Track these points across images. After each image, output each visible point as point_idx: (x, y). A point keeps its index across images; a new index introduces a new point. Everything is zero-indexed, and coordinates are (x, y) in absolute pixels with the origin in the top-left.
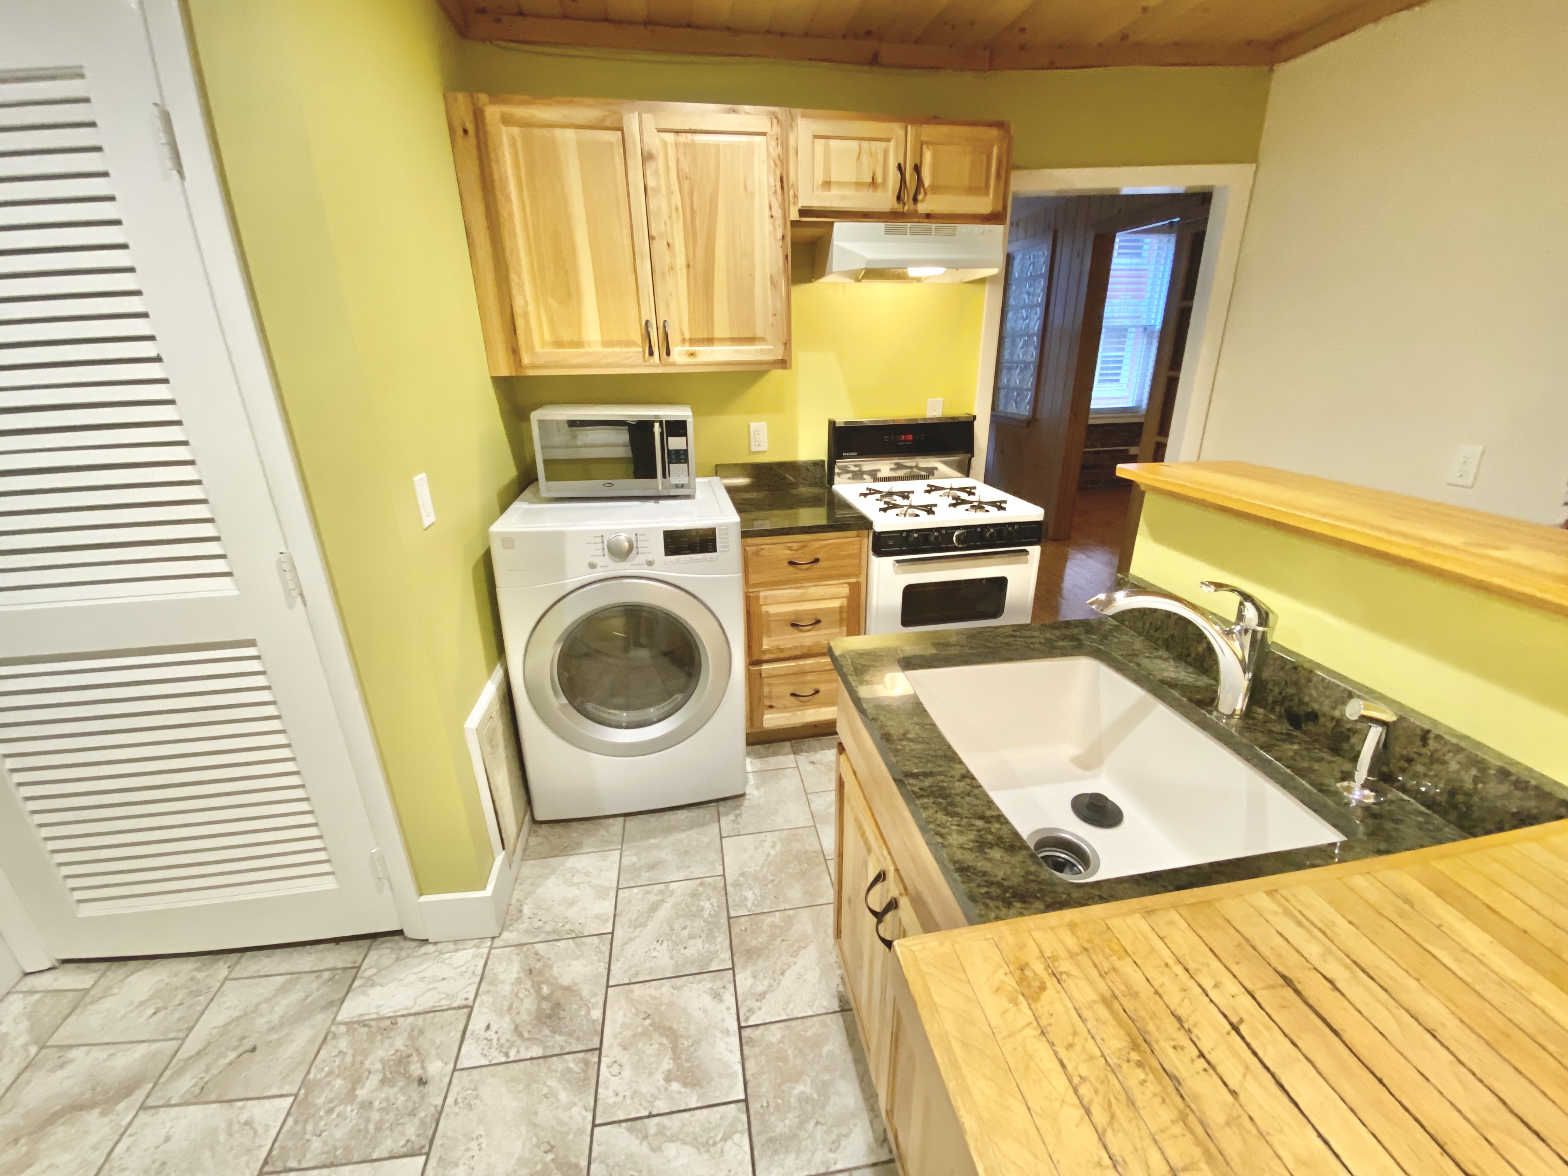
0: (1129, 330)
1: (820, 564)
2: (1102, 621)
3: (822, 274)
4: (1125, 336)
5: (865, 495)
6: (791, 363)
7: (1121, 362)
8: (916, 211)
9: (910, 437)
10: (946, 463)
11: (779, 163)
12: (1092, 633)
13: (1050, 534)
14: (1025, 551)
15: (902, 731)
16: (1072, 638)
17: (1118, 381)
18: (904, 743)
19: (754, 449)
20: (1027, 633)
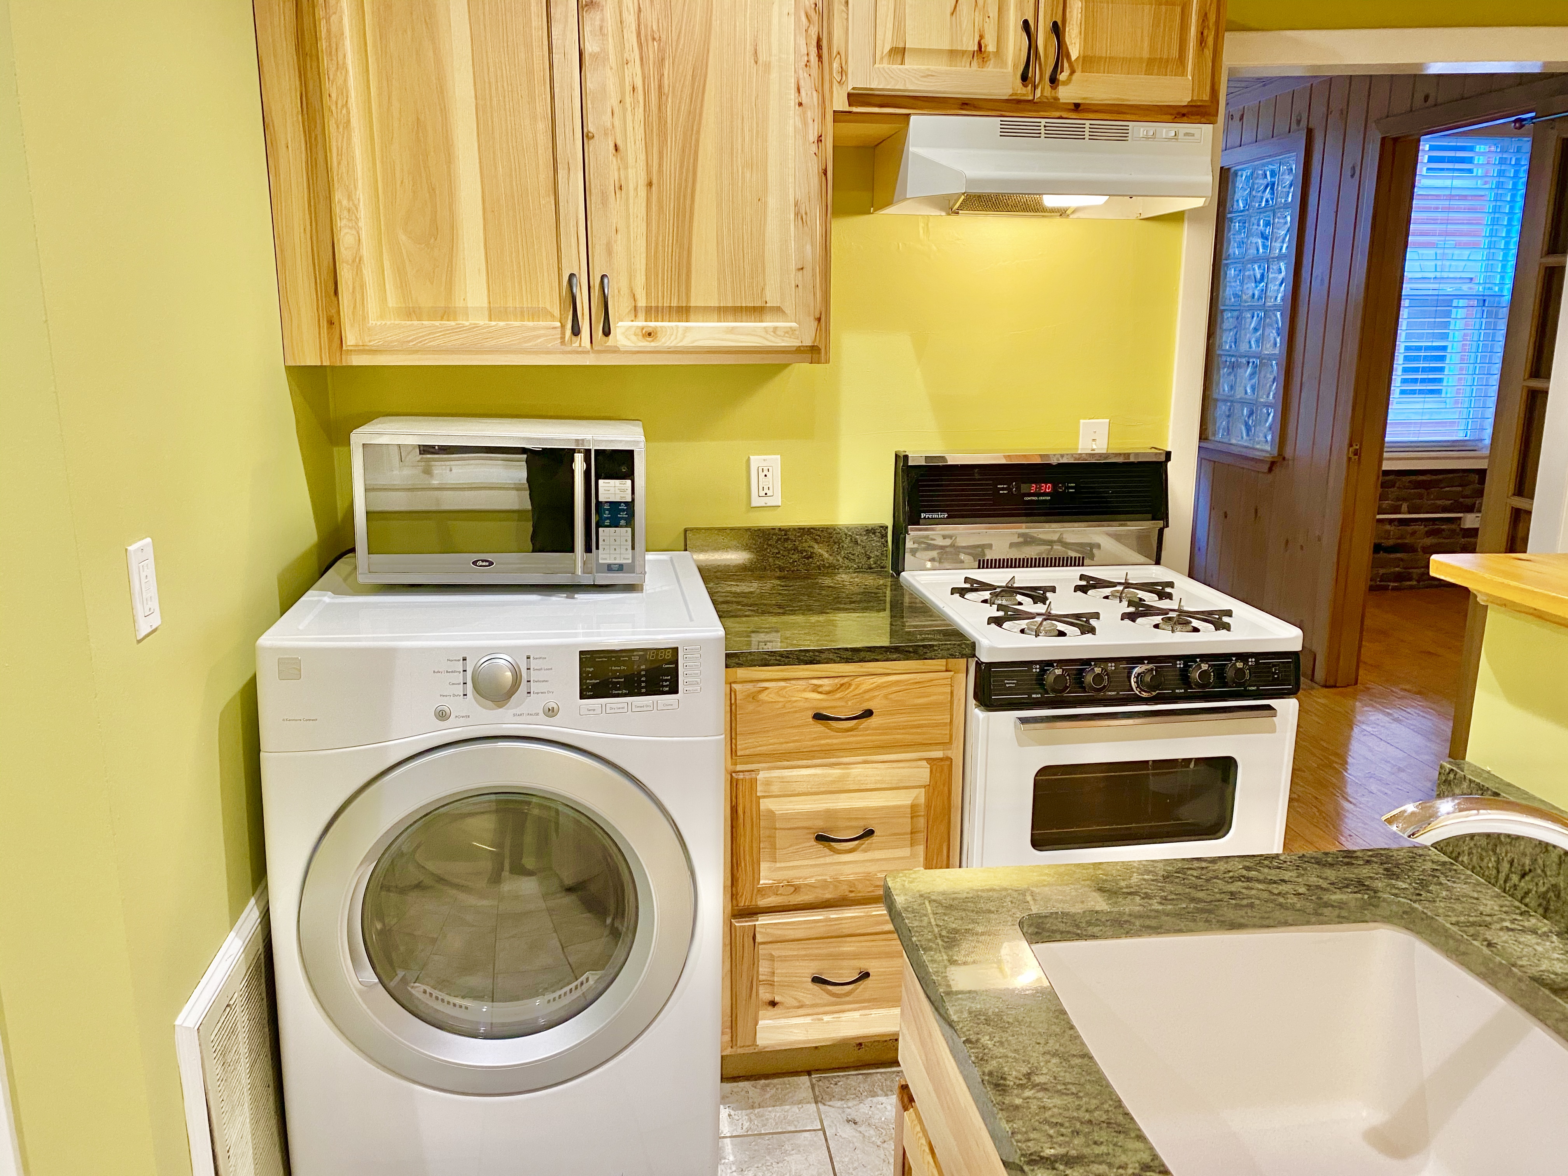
0: (1455, 303)
1: (872, 721)
2: (1416, 854)
3: (889, 203)
4: (1448, 314)
5: (962, 592)
6: (827, 352)
7: (1442, 359)
8: (1057, 99)
9: (1048, 488)
10: (1117, 537)
11: (815, 17)
12: (1398, 878)
13: (1320, 675)
14: (1269, 707)
15: (1025, 1069)
16: (1361, 885)
17: (1439, 392)
18: (1028, 1093)
19: (756, 502)
20: (1273, 874)
